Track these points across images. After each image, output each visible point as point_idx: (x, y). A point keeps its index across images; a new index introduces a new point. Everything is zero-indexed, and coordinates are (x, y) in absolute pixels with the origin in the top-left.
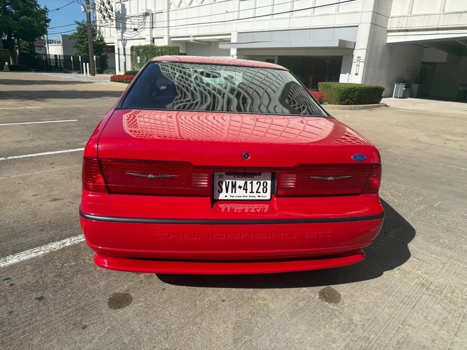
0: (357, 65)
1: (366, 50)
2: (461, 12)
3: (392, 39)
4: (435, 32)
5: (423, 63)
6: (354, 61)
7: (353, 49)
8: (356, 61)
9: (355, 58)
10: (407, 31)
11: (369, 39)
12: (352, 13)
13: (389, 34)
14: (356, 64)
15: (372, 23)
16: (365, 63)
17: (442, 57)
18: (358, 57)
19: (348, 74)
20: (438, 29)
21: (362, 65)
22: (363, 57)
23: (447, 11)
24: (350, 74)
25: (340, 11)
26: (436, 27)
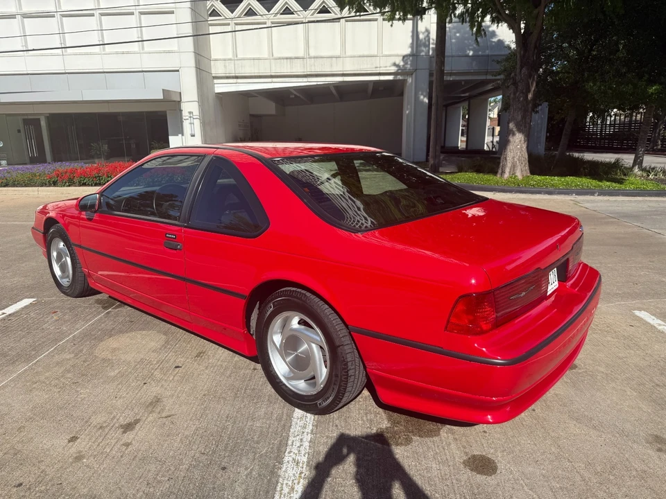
0: (191, 123)
1: (197, 103)
2: (291, 58)
3: (221, 87)
4: (270, 80)
5: (252, 116)
6: (184, 118)
7: (179, 102)
8: (187, 117)
9: (185, 114)
10: (237, 77)
11: (198, 87)
12: (165, 52)
13: (216, 81)
14: (188, 121)
15: (196, 67)
16: (200, 119)
17: (270, 108)
18: (190, 113)
19: (180, 135)
20: (272, 77)
21: (197, 123)
22: (196, 112)
23: (276, 55)
24: (183, 135)
25: (146, 49)
26: (269, 74)
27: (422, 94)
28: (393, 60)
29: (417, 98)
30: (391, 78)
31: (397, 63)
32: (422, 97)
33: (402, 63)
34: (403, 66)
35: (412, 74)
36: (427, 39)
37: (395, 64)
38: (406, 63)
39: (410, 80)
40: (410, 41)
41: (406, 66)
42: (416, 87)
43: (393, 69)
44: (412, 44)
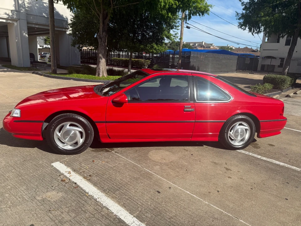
27: (24, 32)
28: (5, 11)
29: (22, 34)
30: (4, 21)
31: (8, 13)
32: (24, 34)
33: (11, 14)
34: (12, 15)
35: (17, 21)
36: (23, 4)
37: (6, 14)
38: (13, 14)
39: (16, 24)
40: (14, 3)
41: (14, 16)
42: (20, 28)
43: (6, 16)
44: (15, 4)
